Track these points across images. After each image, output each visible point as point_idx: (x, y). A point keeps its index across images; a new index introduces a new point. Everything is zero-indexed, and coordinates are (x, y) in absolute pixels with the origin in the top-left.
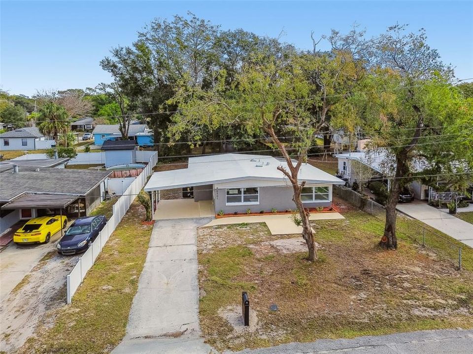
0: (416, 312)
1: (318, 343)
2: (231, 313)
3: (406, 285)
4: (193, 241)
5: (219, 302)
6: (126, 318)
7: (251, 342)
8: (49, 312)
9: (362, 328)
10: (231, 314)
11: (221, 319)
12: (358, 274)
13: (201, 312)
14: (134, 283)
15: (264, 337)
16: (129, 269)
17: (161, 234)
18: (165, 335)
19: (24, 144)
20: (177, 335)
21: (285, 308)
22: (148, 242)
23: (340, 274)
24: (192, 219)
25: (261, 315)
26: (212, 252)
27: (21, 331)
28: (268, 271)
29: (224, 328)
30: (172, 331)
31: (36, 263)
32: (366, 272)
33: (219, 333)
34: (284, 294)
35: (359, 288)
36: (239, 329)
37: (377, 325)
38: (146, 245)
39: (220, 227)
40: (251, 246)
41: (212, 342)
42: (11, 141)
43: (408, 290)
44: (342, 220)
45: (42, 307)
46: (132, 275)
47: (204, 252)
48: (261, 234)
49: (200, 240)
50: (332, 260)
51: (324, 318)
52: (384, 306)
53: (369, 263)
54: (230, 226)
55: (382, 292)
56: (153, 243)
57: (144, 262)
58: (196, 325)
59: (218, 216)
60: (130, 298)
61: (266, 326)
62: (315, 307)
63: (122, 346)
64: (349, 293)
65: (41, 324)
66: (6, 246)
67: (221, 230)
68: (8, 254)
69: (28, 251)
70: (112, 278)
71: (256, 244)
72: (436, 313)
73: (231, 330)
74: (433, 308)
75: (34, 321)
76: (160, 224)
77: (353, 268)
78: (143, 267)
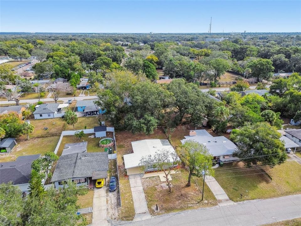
0: (189, 205)
1: (170, 214)
2: (154, 208)
3: (189, 198)
4: (141, 185)
5: (151, 205)
6: (134, 210)
7: (158, 214)
8: (119, 209)
9: (178, 209)
11: (152, 209)
12: (180, 196)
13: (148, 207)
14: (132, 200)
15: (161, 213)
16: (129, 196)
17: (132, 181)
19: (49, 116)
20: (145, 213)
21: (165, 206)
23: (176, 196)
24: (138, 174)
25: (160, 207)
26: (147, 189)
27: (115, 213)
28: (161, 195)
29: (153, 211)
30: (143, 212)
31: (106, 194)
32: (182, 195)
33: (152, 212)
34: (164, 202)
35: (180, 199)
36: (156, 211)
37: (182, 209)
38: (129, 187)
39: (147, 178)
40: (156, 186)
41: (151, 214)
42: (43, 115)
43: (189, 199)
44: (179, 174)
45: (116, 208)
46: (131, 198)
47: (145, 189)
48: (158, 181)
49: (143, 184)
50: (175, 191)
51: (172, 208)
52: (183, 204)
53: (183, 192)
54: (150, 178)
55: (184, 200)
56: (132, 186)
58: (148, 211)
59: (146, 173)
60: (133, 204)
61: (161, 210)
62: (171, 205)
63: (136, 216)
64: (177, 201)
65: (118, 212)
66: (93, 188)
67: (147, 179)
68: (96, 191)
69: (100, 189)
70: (127, 199)
71: (157, 185)
72: (192, 205)
73: (155, 211)
74: (193, 204)
75: (116, 211)
76: (130, 177)
77: (179, 194)
78: (132, 195)
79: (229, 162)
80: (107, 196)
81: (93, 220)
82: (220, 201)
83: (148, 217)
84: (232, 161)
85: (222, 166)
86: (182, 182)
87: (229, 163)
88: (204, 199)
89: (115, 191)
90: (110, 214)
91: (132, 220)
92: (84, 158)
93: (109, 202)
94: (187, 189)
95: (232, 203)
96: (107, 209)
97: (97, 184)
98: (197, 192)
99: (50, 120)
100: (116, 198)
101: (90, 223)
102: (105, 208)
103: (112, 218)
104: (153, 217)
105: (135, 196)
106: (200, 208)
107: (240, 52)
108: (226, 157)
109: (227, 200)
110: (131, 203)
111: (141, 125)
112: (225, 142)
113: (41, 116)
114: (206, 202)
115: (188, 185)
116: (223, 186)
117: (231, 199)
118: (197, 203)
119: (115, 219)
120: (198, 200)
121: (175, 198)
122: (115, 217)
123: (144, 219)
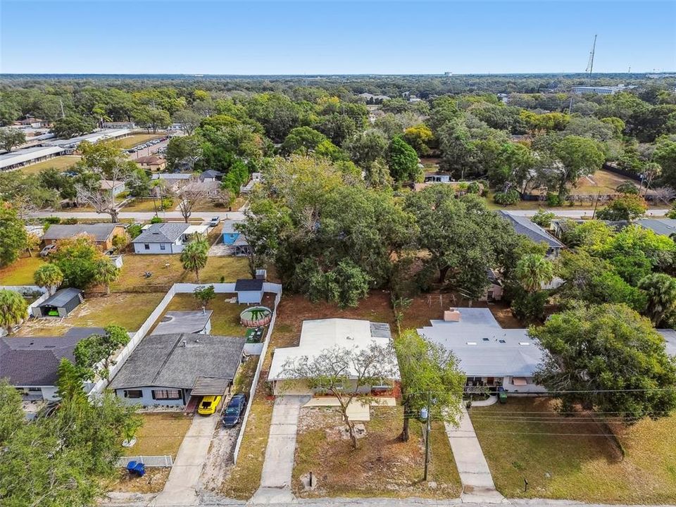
0: (389, 487)
1: (337, 499)
3: (395, 470)
4: (296, 422)
5: (301, 472)
6: (260, 476)
7: (310, 496)
8: (228, 468)
9: (359, 493)
10: (306, 478)
11: (301, 481)
12: (374, 460)
13: (293, 476)
14: (263, 454)
15: (316, 493)
16: (261, 443)
17: (279, 410)
18: (277, 487)
19: (163, 248)
20: (281, 488)
21: (332, 478)
22: (271, 420)
23: (365, 458)
24: (298, 396)
25: (319, 481)
26: (305, 433)
27: (218, 477)
28: (330, 452)
29: (301, 486)
30: (279, 485)
31: (214, 431)
32: (379, 459)
33: (299, 489)
34: (333, 469)
35: (371, 469)
36: (307, 488)
37: (369, 493)
38: (269, 422)
39: (314, 408)
40: (328, 430)
41: (295, 493)
42: (150, 245)
43: (393, 473)
44: (391, 408)
45: (223, 465)
46: (262, 448)
47: (301, 432)
48: (337, 418)
49: (300, 420)
51: (346, 486)
52: (377, 481)
53: (385, 452)
54: (320, 408)
55: (379, 473)
56: (274, 420)
57: (268, 438)
58: (290, 484)
59: (316, 395)
60: (262, 463)
61: (319, 488)
62: (347, 479)
63: (259, 491)
64: (364, 472)
65: (225, 474)
66: (194, 413)
67: (314, 411)
68: (197, 421)
69: (207, 419)
70: (253, 449)
71: (331, 428)
72: (397, 488)
73: (304, 488)
74: (399, 485)
75: (222, 473)
76: (278, 400)
77: (374, 455)
78: (267, 442)
79: (526, 395)
80: (215, 436)
81: (167, 485)
82: (469, 490)
83: (286, 497)
84: (536, 395)
85: (505, 403)
86: (392, 427)
87: (527, 397)
88: (429, 477)
89: (234, 426)
90: (207, 477)
91: (247, 498)
92: (192, 346)
93: (214, 450)
94: (396, 447)
95: (497, 498)
96: (205, 465)
97: (201, 406)
98: (418, 459)
99: (162, 257)
100: (231, 442)
101: (159, 491)
102: (200, 461)
103: (206, 488)
104: (295, 501)
105: (273, 445)
106: (411, 499)
107: (650, 121)
108: (517, 382)
109: (488, 490)
110: (260, 459)
111: (328, 285)
112: (528, 344)
113: (147, 247)
114: (433, 484)
115: (402, 438)
116: (488, 454)
117: (499, 488)
118: (410, 485)
119: (213, 489)
120: (415, 477)
121: (363, 464)
122: (215, 486)
123: (273, 501)
